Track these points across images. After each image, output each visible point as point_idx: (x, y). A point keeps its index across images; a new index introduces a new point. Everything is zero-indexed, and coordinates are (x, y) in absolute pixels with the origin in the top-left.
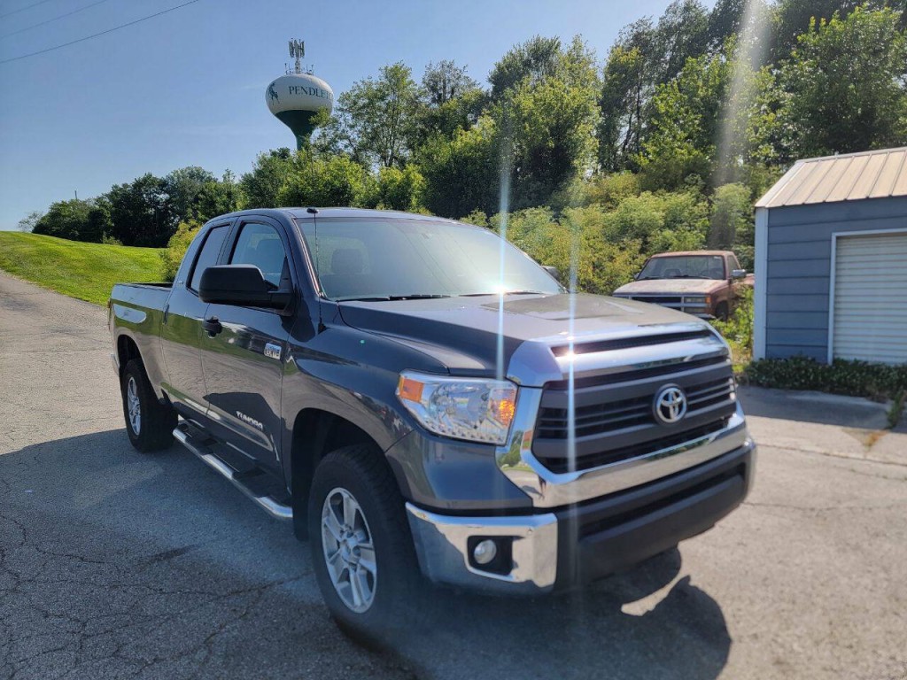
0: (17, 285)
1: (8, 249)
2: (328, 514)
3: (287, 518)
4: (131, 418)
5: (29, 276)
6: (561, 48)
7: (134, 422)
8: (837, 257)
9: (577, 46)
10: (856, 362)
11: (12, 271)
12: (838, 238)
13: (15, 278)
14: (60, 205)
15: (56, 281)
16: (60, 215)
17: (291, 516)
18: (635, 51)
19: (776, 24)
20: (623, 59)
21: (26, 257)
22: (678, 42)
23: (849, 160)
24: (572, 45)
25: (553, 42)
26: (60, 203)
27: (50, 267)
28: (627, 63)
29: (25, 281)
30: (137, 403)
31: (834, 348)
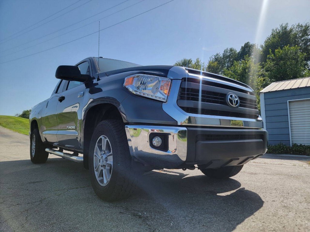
0: (6, 131)
1: (5, 120)
2: (97, 149)
3: (82, 161)
4: (32, 151)
5: (10, 128)
6: (192, 62)
7: (33, 153)
8: (289, 109)
9: (198, 61)
10: (301, 145)
11: (5, 127)
12: (289, 102)
13: (6, 129)
14: (26, 111)
15: (19, 130)
16: (26, 114)
17: (83, 160)
18: (216, 63)
19: (261, 55)
20: (212, 65)
21: (10, 122)
22: (229, 60)
23: (290, 81)
24: (196, 61)
25: (190, 60)
26: (26, 110)
27: (18, 126)
28: (214, 66)
29: (8, 130)
30: (35, 144)
31: (292, 141)
